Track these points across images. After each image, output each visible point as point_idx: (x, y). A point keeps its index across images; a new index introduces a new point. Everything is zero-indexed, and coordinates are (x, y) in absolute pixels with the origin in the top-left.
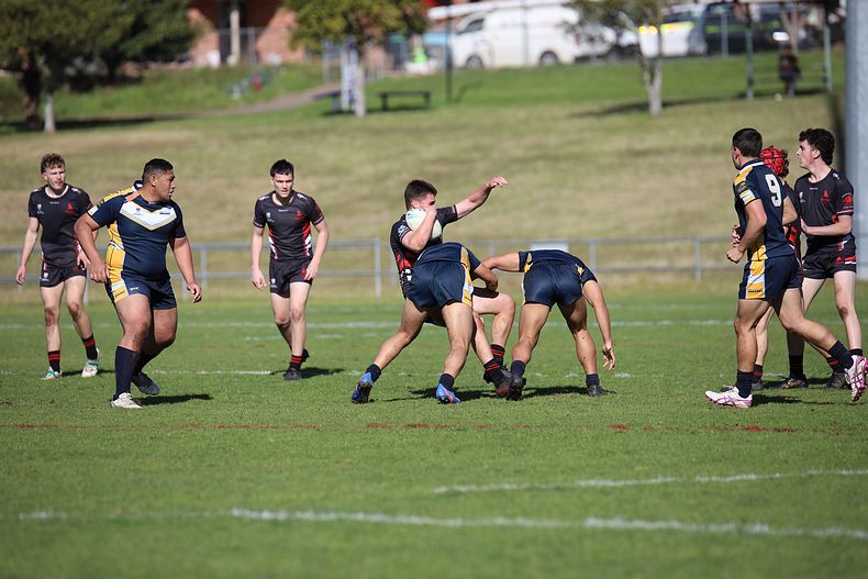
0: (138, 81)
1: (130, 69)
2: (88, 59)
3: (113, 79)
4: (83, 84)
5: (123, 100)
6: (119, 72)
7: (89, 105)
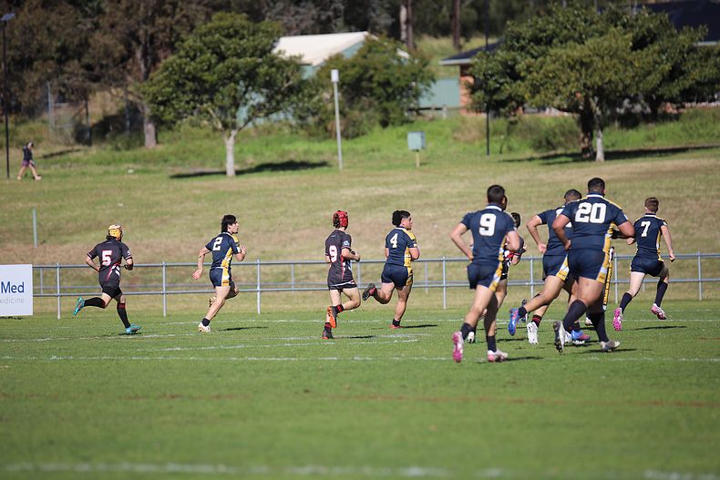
0: (677, 117)
1: (670, 108)
2: (634, 100)
3: (655, 117)
4: (630, 121)
5: (663, 134)
6: (660, 111)
7: (634, 138)
